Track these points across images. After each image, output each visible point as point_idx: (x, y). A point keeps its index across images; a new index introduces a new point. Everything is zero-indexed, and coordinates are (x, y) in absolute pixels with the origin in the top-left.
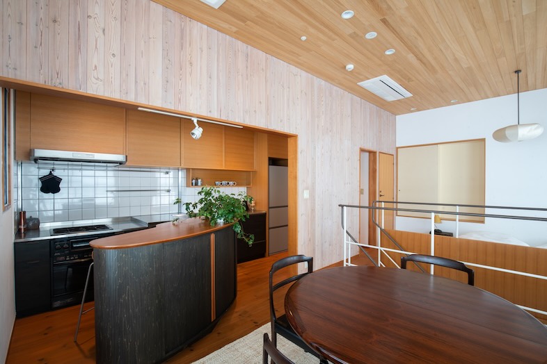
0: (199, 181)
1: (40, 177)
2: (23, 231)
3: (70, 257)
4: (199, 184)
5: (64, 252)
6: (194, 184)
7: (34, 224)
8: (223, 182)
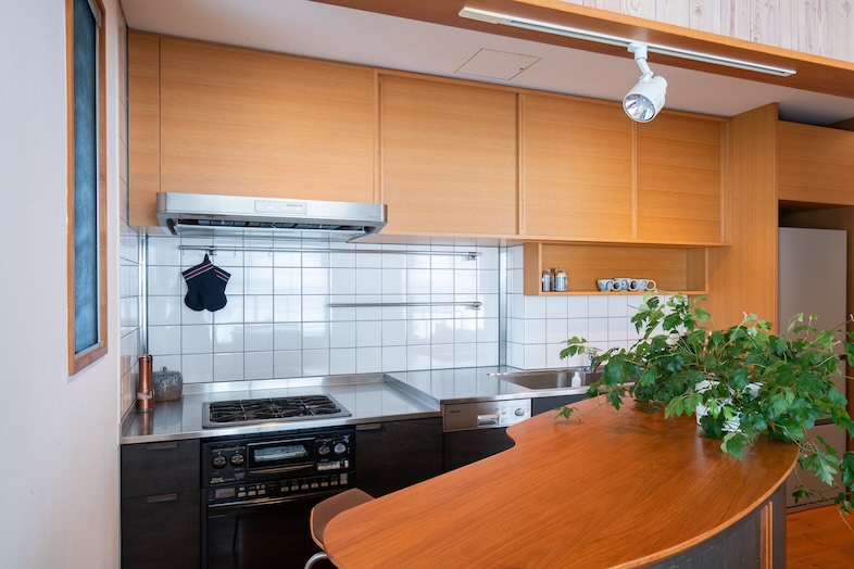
0: (561, 276)
1: (185, 269)
2: (145, 407)
3: (247, 491)
4: (561, 285)
5: (232, 474)
6: (547, 287)
7: (171, 388)
8: (620, 281)
